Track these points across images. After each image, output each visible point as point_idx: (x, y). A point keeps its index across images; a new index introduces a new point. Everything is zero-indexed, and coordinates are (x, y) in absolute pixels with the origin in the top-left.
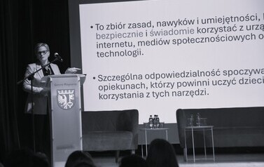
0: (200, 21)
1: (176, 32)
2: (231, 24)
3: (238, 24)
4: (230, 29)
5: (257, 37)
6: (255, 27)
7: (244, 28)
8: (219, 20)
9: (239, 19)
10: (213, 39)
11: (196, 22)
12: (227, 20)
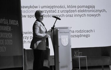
0: (40, 7)
1: (29, 12)
2: (54, 9)
3: (57, 9)
4: (54, 12)
5: (65, 16)
6: (64, 11)
7: (60, 11)
8: (49, 7)
9: (57, 7)
10: (46, 16)
11: (38, 7)
12: (52, 7)
